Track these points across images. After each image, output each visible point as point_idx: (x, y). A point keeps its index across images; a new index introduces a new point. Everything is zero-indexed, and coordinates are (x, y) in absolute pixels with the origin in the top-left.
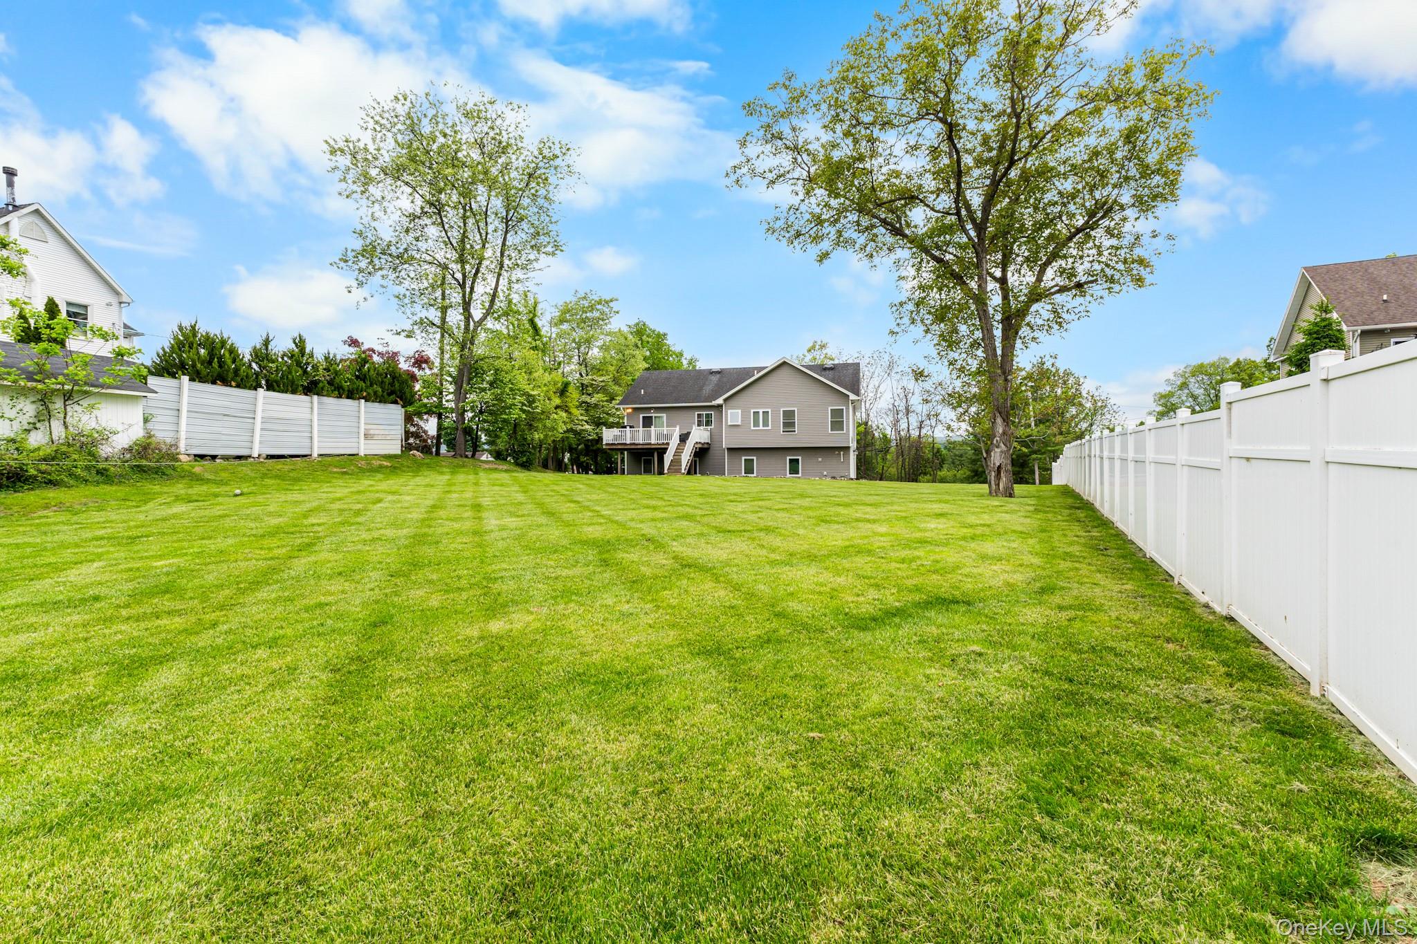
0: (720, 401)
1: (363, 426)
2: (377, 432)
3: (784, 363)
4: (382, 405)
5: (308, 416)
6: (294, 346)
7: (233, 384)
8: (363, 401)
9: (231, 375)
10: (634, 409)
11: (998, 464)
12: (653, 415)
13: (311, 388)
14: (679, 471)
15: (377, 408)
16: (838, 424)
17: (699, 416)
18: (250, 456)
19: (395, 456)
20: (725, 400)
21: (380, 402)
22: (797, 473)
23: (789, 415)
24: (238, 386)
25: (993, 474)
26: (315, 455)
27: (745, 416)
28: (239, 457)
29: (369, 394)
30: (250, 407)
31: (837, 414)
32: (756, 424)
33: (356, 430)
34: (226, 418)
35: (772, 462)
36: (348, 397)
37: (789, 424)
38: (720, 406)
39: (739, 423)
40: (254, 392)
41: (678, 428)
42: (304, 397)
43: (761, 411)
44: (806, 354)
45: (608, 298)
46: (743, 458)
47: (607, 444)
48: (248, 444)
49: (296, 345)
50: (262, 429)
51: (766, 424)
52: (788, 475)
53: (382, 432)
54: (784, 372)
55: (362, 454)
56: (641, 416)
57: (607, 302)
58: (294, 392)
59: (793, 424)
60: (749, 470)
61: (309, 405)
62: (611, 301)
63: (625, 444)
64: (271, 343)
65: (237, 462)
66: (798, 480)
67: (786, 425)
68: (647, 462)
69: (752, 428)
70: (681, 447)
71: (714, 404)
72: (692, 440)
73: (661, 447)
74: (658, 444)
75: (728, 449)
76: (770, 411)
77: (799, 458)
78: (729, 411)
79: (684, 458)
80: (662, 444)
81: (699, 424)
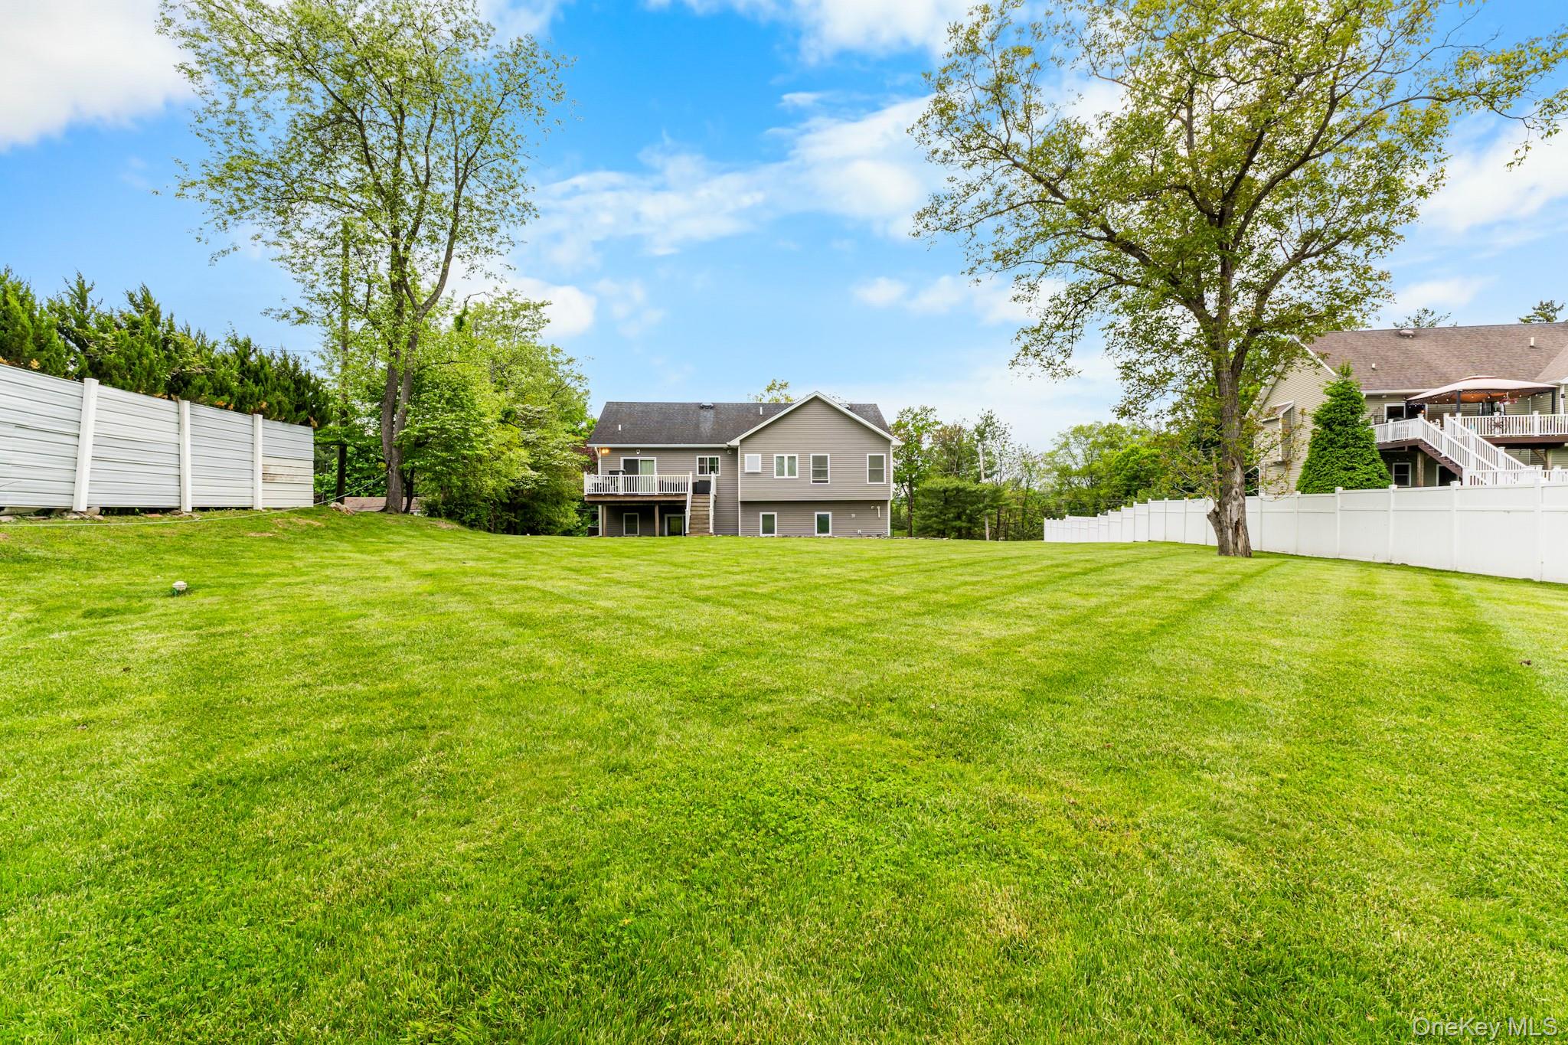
0: (735, 442)
1: (260, 461)
2: (279, 471)
3: (816, 399)
4: (286, 427)
5: (174, 438)
6: (131, 307)
7: (35, 364)
8: (260, 417)
9: (29, 346)
10: (611, 449)
11: (1235, 520)
12: (639, 458)
13: (179, 388)
14: (705, 530)
15: (280, 429)
16: (876, 474)
17: (701, 460)
18: (68, 510)
19: (305, 512)
20: (741, 441)
21: (285, 421)
22: (827, 531)
23: (820, 461)
24: (43, 370)
25: (1230, 531)
26: (187, 507)
27: (766, 462)
28: (46, 512)
29: (270, 405)
30: (72, 414)
31: (876, 461)
32: (781, 472)
33: (248, 466)
34: (20, 432)
35: (795, 519)
36: (237, 409)
37: (820, 473)
38: (734, 451)
39: (760, 471)
40: (77, 384)
41: (691, 475)
42: (165, 403)
43: (786, 456)
44: (766, 393)
45: (538, 302)
46: (761, 514)
47: (588, 495)
48: (66, 487)
49: (137, 306)
50: (95, 458)
51: (792, 472)
52: (816, 534)
53: (287, 471)
54: (815, 408)
55: (259, 505)
56: (622, 459)
57: (536, 308)
58: (151, 392)
59: (825, 473)
60: (768, 529)
61: (174, 417)
62: (543, 305)
63: (617, 495)
64: (89, 295)
65: (42, 524)
66: (827, 539)
67: (816, 473)
68: (631, 520)
69: (776, 477)
70: (701, 499)
71: (724, 446)
72: (713, 491)
73: (670, 499)
74: (665, 495)
75: (744, 503)
76: (797, 456)
77: (830, 513)
78: (746, 455)
79: (711, 513)
80: (672, 495)
81: (702, 471)
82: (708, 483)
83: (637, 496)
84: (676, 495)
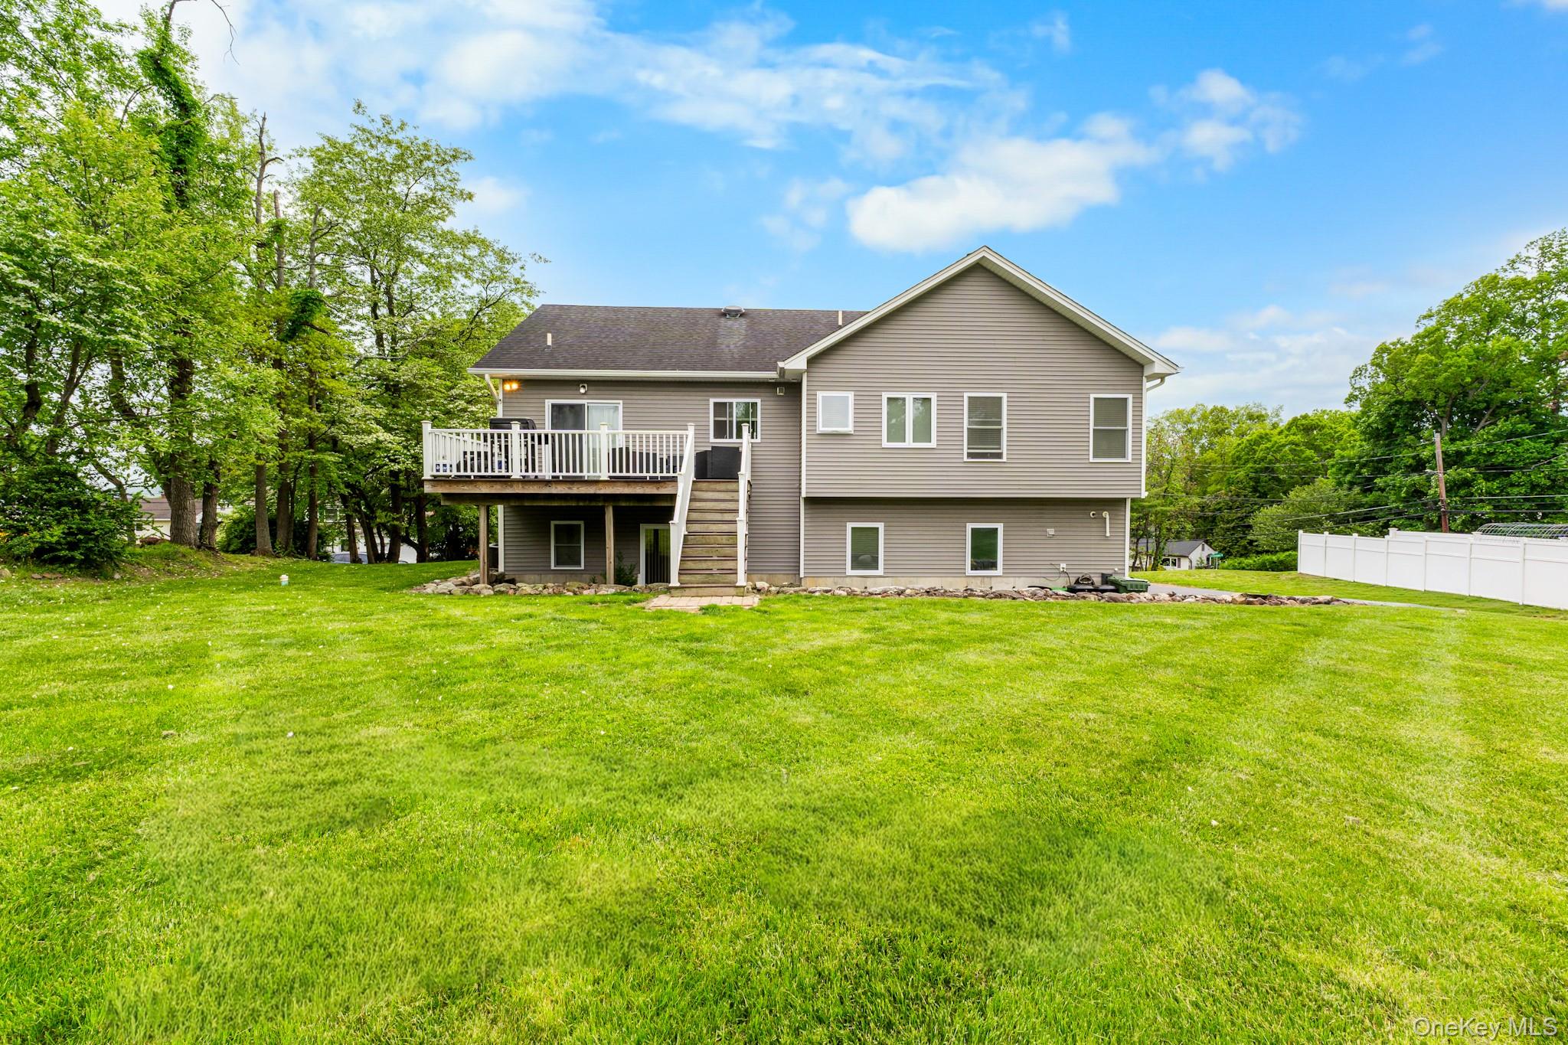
0: (797, 363)
3: (979, 270)
10: (527, 383)
12: (584, 401)
16: (1110, 440)
17: (720, 408)
20: (812, 361)
22: (992, 565)
23: (986, 410)
27: (865, 410)
31: (1112, 412)
32: (897, 432)
35: (926, 537)
37: (984, 437)
38: (793, 385)
39: (850, 429)
41: (691, 432)
43: (909, 398)
46: (850, 526)
47: (436, 480)
51: (923, 431)
52: (966, 573)
54: (976, 292)
56: (548, 403)
59: (995, 436)
60: (864, 559)
63: (505, 480)
67: (975, 436)
68: (567, 535)
69: (885, 444)
70: (714, 492)
71: (772, 375)
72: (745, 473)
73: (639, 490)
74: (628, 481)
75: (811, 501)
76: (933, 397)
77: (1000, 527)
78: (820, 395)
79: (742, 529)
80: (642, 481)
81: (721, 430)
82: (735, 453)
83: (580, 481)
84: (654, 481)
